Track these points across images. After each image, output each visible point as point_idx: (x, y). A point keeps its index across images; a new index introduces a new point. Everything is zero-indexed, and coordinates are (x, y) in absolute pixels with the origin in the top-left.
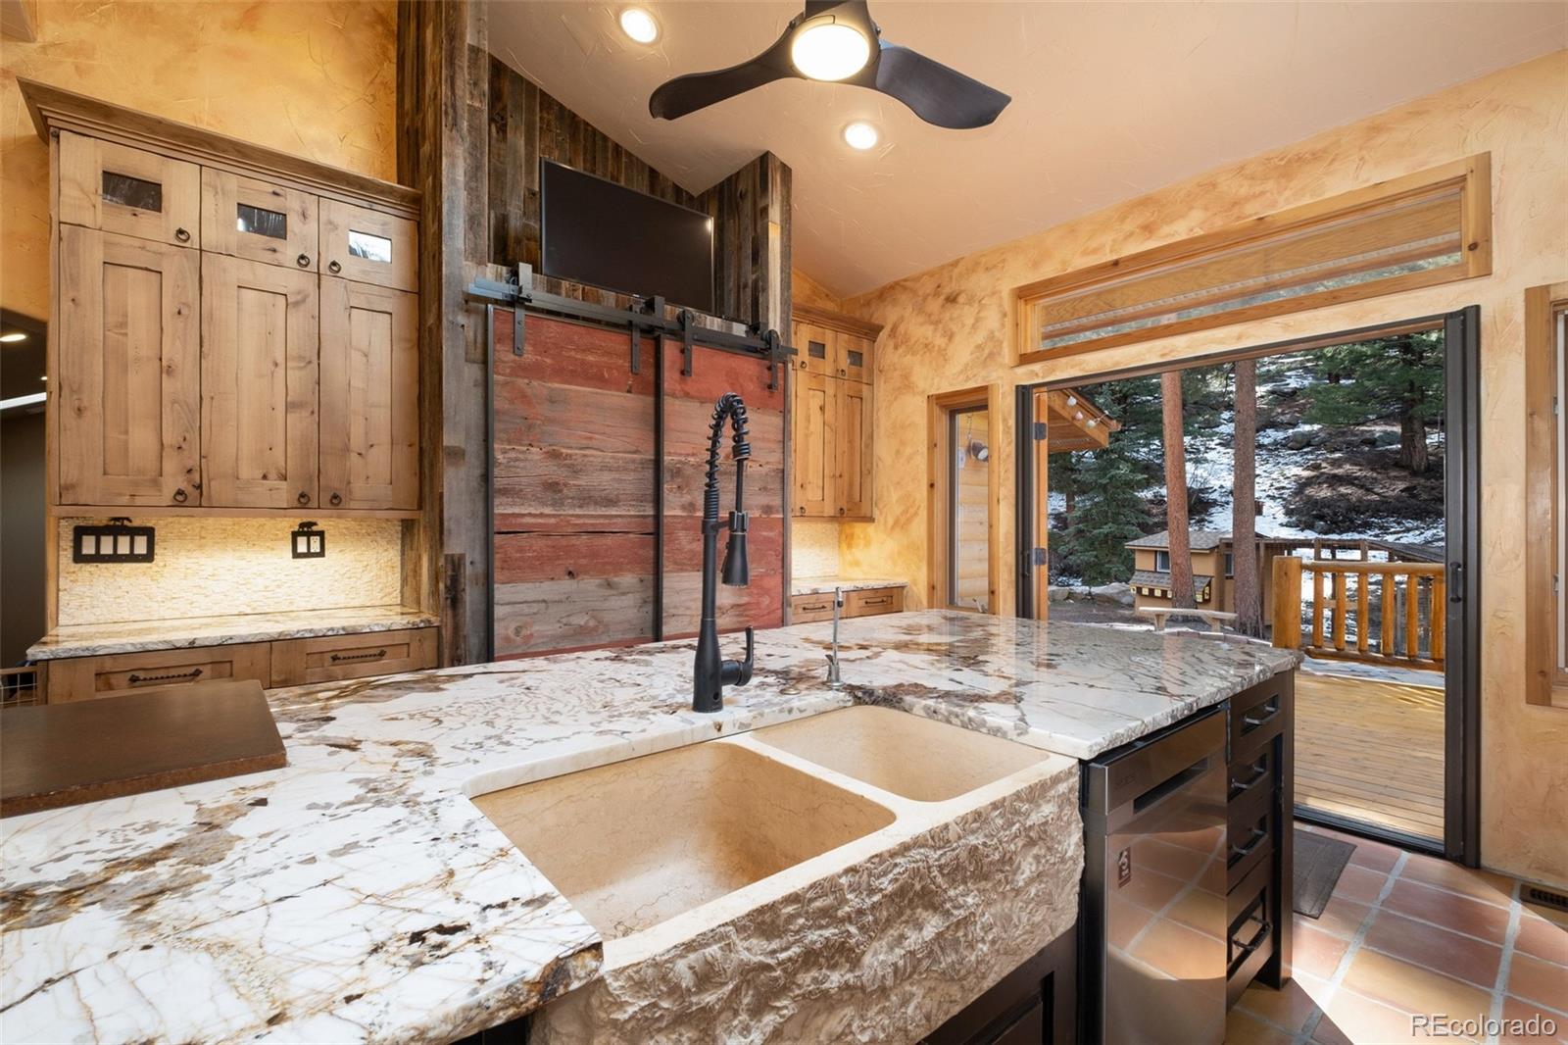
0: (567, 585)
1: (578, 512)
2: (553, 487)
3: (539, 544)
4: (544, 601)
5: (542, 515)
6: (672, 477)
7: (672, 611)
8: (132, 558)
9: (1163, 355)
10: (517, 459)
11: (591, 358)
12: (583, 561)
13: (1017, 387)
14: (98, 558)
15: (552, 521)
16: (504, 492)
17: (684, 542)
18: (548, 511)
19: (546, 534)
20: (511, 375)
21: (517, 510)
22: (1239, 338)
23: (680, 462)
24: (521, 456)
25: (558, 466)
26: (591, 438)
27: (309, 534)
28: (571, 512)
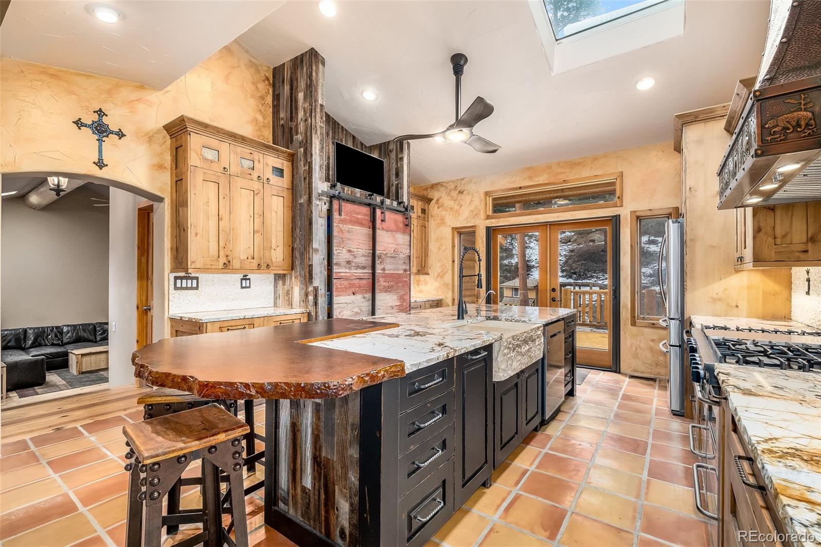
0: (353, 297)
1: (356, 271)
2: (349, 262)
3: (346, 283)
4: (346, 303)
5: (346, 272)
6: (379, 258)
7: (379, 308)
8: (192, 288)
9: (535, 220)
10: (339, 253)
11: (359, 216)
12: (357, 289)
13: (486, 227)
14: (182, 288)
15: (349, 274)
16: (337, 264)
17: (382, 282)
18: (347, 271)
19: (347, 279)
20: (338, 223)
21: (339, 271)
22: (558, 217)
23: (381, 253)
24: (340, 252)
25: (350, 255)
26: (359, 245)
27: (246, 279)
28: (354, 271)
